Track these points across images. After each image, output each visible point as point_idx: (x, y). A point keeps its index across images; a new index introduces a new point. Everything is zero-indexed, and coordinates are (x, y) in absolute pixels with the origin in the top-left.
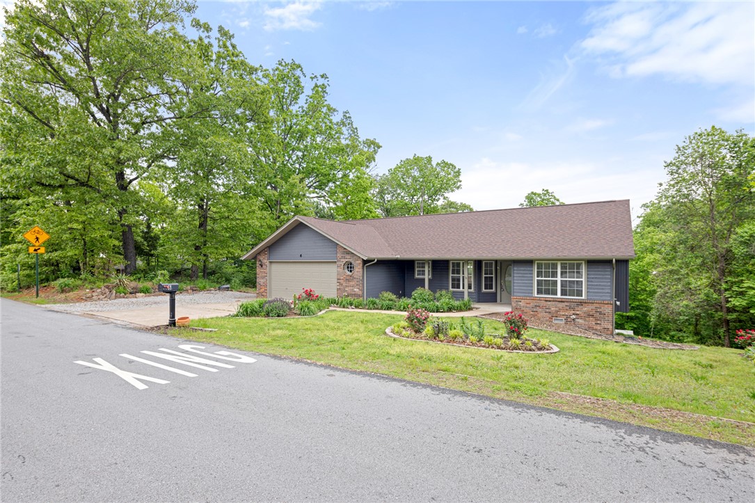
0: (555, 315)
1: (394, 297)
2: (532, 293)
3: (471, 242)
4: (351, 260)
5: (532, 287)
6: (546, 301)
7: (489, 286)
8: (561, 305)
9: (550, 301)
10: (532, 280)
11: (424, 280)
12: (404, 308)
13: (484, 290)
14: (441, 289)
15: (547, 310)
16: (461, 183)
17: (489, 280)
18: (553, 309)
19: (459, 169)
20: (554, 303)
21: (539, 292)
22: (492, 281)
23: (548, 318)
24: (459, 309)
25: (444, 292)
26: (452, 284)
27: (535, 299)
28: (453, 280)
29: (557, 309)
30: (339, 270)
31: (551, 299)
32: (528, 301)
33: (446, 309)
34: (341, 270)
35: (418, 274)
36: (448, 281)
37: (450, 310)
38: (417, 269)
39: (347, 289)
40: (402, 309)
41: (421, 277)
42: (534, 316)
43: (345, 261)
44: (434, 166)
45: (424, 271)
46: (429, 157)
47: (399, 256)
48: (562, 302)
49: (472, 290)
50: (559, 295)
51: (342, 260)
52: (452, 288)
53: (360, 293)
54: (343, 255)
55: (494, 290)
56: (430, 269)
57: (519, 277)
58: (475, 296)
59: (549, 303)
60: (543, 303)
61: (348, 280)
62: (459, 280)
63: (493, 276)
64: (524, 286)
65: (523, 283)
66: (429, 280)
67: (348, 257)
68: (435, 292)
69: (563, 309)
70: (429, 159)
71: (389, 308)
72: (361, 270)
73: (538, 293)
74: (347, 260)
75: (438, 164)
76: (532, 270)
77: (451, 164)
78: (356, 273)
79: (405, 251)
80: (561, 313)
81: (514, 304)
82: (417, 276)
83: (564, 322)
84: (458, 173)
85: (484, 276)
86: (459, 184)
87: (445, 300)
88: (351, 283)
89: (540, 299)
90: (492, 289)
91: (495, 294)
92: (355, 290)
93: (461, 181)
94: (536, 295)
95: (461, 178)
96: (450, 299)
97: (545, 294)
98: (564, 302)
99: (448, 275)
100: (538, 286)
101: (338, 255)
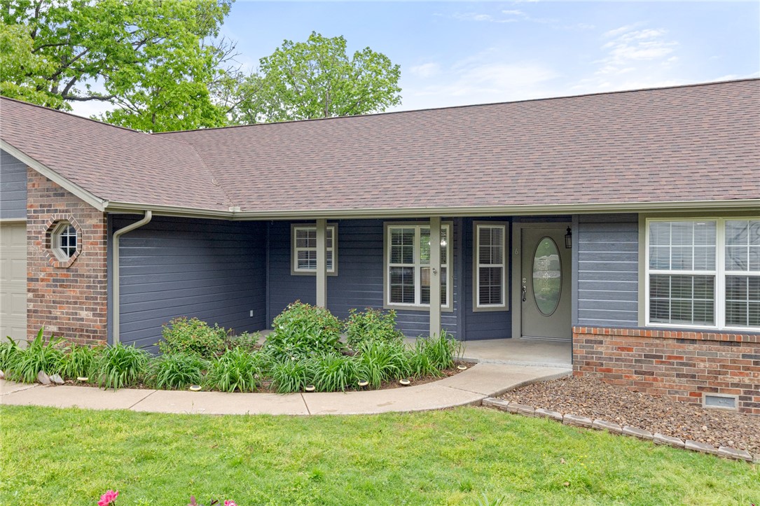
0: (710, 385)
1: (210, 335)
2: (636, 317)
3: (447, 171)
4: (68, 216)
5: (636, 297)
6: (682, 340)
7: (490, 295)
8: (727, 353)
9: (693, 341)
10: (636, 276)
11: (313, 278)
12: (233, 380)
13: (478, 306)
14: (361, 310)
15: (685, 370)
16: (399, 94)
17: (490, 277)
18: (702, 365)
19: (397, 67)
20: (705, 346)
21: (658, 311)
22: (499, 281)
23: (686, 395)
24: (419, 373)
25: (370, 317)
26: (393, 288)
27: (645, 334)
28: (395, 278)
29: (716, 366)
30: (33, 248)
31: (696, 336)
32: (623, 342)
33: (377, 378)
34: (39, 250)
35: (300, 264)
36: (381, 281)
37: (390, 379)
38: (296, 250)
39: (57, 313)
40: (223, 384)
41: (307, 270)
42: (643, 386)
43: (49, 218)
44: (351, 59)
45: (314, 254)
46: (341, 38)
47: (238, 209)
48: (731, 343)
49: (447, 306)
50: (720, 323)
51: (41, 216)
52: (393, 300)
53: (98, 324)
54: (45, 201)
55: (503, 305)
56: (332, 249)
57: (597, 267)
58: (455, 322)
59: (690, 347)
60: (671, 348)
61: (60, 283)
62: (409, 278)
63: (503, 265)
64: (610, 296)
65: (606, 286)
66: (329, 279)
67: (60, 205)
68: (343, 316)
69: (734, 366)
70: (341, 43)
71: (180, 380)
72: (99, 249)
73: (653, 315)
74: (56, 217)
75: (357, 55)
76: (636, 247)
77: (382, 56)
78: (84, 259)
79: (260, 197)
80: (730, 379)
81: (580, 351)
82: (296, 269)
83: (736, 406)
84: (396, 72)
85: (479, 266)
86: (396, 95)
87: (374, 344)
88: (71, 293)
89: (662, 335)
90: (498, 301)
91: (507, 314)
92: (84, 314)
93: (399, 90)
94: (648, 324)
95: (400, 84)
96: (388, 338)
97: (676, 317)
98: (738, 343)
99: (381, 263)
100: (652, 295)
101: (31, 200)
